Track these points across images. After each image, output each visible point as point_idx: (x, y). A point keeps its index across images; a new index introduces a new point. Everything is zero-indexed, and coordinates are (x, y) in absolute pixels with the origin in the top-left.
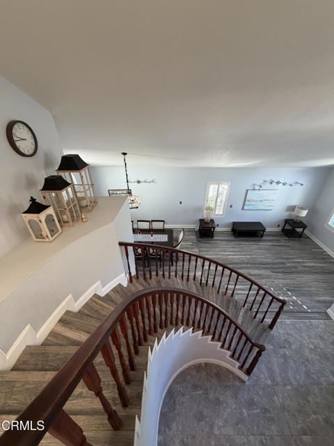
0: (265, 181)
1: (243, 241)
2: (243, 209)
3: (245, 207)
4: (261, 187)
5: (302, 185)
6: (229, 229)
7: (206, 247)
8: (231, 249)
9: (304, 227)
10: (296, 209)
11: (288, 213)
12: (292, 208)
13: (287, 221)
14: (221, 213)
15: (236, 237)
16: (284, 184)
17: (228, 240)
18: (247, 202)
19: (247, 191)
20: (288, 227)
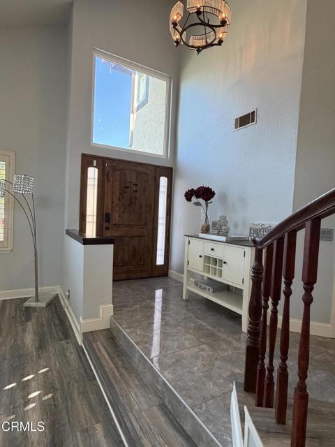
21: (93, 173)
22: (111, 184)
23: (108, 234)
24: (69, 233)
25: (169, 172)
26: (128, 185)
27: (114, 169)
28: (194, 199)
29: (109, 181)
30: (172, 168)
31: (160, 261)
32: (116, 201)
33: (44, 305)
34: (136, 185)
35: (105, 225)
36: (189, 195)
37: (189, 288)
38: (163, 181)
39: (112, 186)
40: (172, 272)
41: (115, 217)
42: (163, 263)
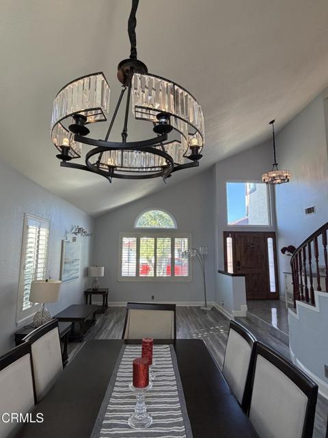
3: (63, 278)
12: (86, 272)
18: (64, 266)
19: (63, 241)
23: (240, 272)
24: (220, 272)
25: (273, 235)
26: (249, 244)
27: (241, 237)
28: (287, 252)
29: (238, 244)
30: (275, 233)
31: (273, 289)
32: (242, 254)
33: (210, 309)
34: (253, 244)
35: (238, 267)
36: (283, 251)
37: (289, 302)
38: (270, 240)
39: (240, 246)
40: (281, 297)
41: (243, 263)
42: (275, 291)
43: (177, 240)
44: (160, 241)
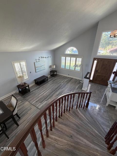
0: (39, 57)
1: (43, 85)
2: (36, 72)
3: (37, 71)
4: (39, 60)
5: (50, 57)
6: (34, 84)
7: (30, 98)
8: (42, 91)
9: (56, 71)
10: (52, 66)
11: (50, 69)
12: (50, 67)
13: (51, 72)
14: (27, 77)
15: (39, 85)
16: (46, 58)
17: (37, 88)
18: (36, 69)
19: (34, 63)
20: (52, 74)
21: (96, 62)
22: (99, 64)
26: (104, 64)
27: (101, 61)
29: (99, 63)
32: (100, 68)
35: (96, 72)
39: (100, 65)
41: (99, 71)
43: (78, 59)
44: (72, 58)
